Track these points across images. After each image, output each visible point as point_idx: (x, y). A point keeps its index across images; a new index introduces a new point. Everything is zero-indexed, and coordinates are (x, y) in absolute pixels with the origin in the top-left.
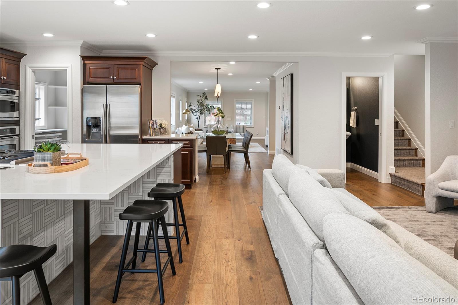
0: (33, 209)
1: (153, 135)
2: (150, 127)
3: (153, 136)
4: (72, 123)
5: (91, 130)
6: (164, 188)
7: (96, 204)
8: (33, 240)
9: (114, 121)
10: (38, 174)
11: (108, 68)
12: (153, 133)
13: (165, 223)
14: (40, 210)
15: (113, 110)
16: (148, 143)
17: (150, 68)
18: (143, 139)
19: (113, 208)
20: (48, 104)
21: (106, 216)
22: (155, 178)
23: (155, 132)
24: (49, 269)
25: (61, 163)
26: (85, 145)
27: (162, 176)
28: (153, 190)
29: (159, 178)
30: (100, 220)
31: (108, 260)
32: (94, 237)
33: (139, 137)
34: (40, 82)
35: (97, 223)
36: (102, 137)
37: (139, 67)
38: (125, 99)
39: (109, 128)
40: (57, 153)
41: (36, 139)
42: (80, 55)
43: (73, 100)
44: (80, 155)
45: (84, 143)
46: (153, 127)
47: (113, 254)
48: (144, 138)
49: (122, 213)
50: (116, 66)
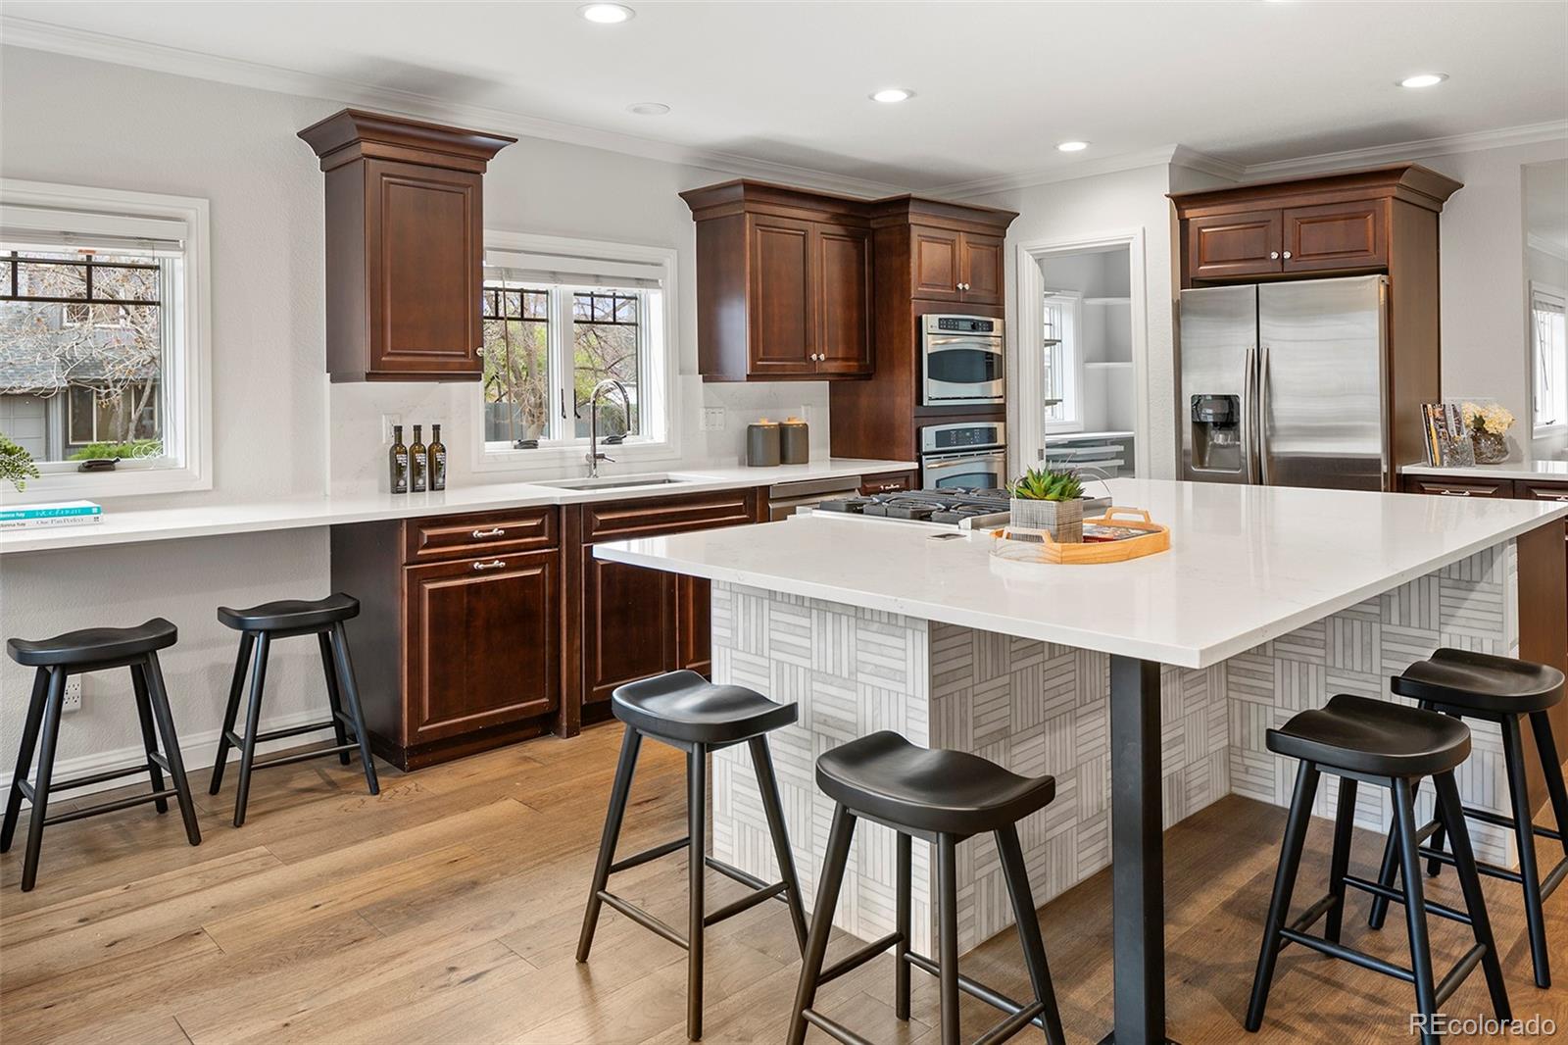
0: (1011, 663)
1: (1442, 463)
2: (1428, 429)
3: (1445, 464)
4: (1149, 415)
5: (1209, 439)
6: (1466, 672)
7: (1212, 686)
8: (1013, 753)
9: (1286, 407)
10: (1018, 560)
11: (1262, 224)
12: (1442, 455)
13: (1460, 804)
14: (1030, 669)
15: (1281, 371)
16: (1424, 493)
17: (1426, 206)
18: (1399, 475)
19: (1270, 709)
20: (1087, 357)
21: (1245, 731)
22: (1435, 625)
23: (1453, 453)
24: (1059, 850)
25: (1084, 534)
26: (1188, 485)
27: (1463, 622)
28: (1415, 670)
29: (1448, 629)
30: (1226, 742)
31: (1247, 881)
32: (1206, 793)
33: (1384, 468)
34: (1059, 290)
35: (1213, 748)
36: (1244, 461)
37: (1377, 208)
38: (1327, 328)
39: (1268, 433)
40: (1071, 503)
41: (1048, 461)
42: (1168, 193)
43: (1149, 340)
44: (1146, 515)
45: (1185, 480)
46: (1443, 430)
47: (1265, 868)
48: (1403, 472)
49: (1278, 728)
50: (1290, 215)
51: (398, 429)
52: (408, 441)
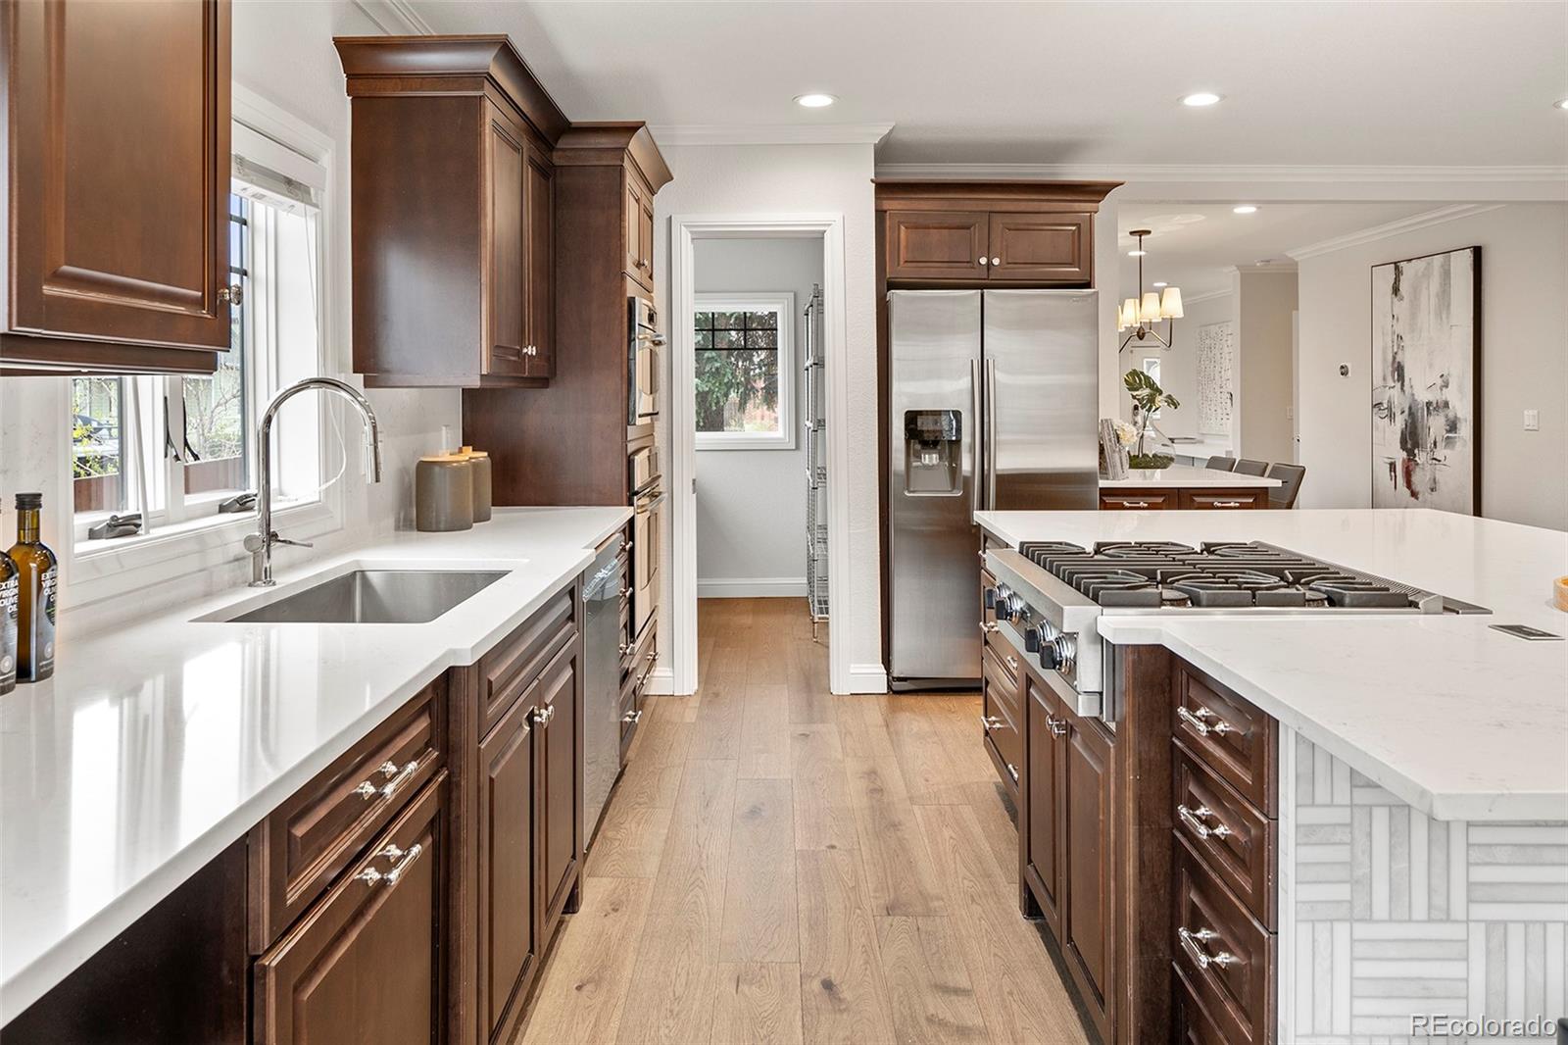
11: (968, 226)
15: (1006, 384)
42: (873, 178)
50: (998, 222)
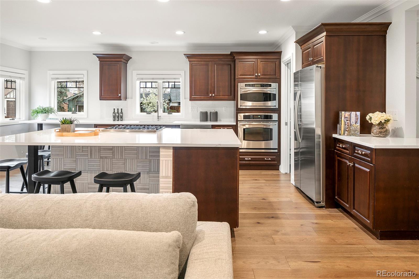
2: (341, 121)
3: (346, 134)
11: (310, 49)
12: (345, 130)
37: (323, 40)
46: (348, 122)
48: (333, 136)
51: (114, 109)
52: (116, 111)
